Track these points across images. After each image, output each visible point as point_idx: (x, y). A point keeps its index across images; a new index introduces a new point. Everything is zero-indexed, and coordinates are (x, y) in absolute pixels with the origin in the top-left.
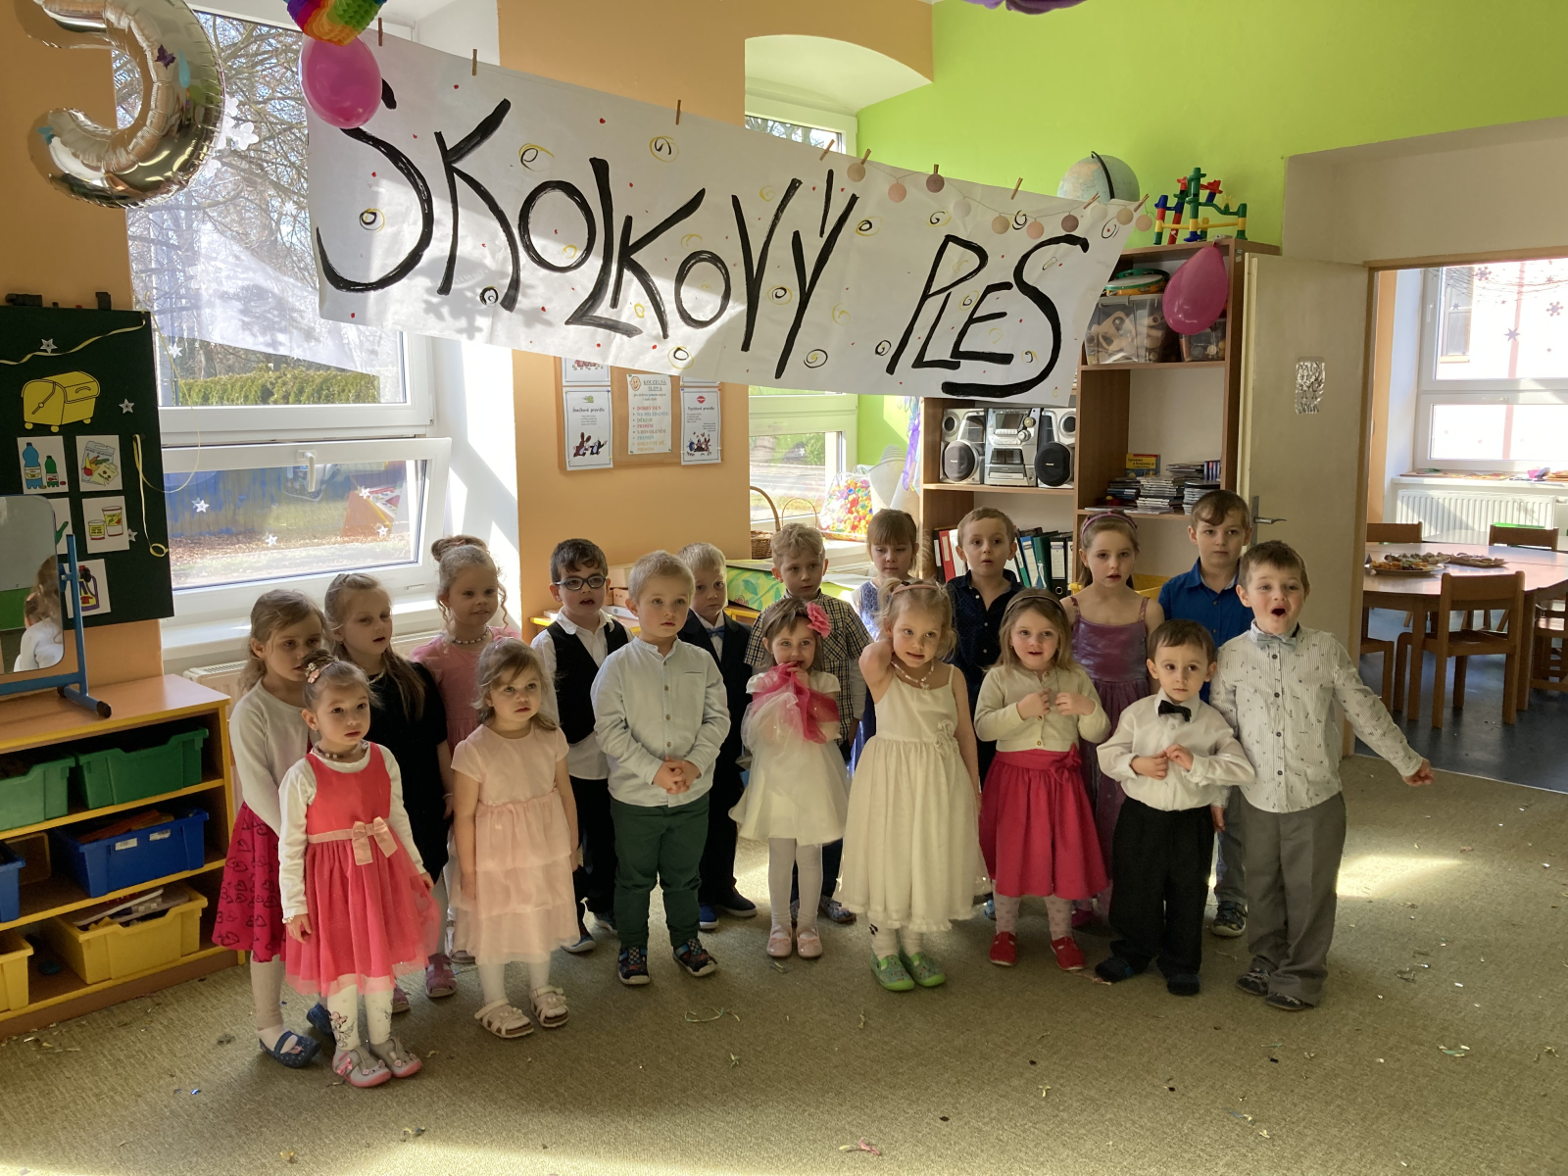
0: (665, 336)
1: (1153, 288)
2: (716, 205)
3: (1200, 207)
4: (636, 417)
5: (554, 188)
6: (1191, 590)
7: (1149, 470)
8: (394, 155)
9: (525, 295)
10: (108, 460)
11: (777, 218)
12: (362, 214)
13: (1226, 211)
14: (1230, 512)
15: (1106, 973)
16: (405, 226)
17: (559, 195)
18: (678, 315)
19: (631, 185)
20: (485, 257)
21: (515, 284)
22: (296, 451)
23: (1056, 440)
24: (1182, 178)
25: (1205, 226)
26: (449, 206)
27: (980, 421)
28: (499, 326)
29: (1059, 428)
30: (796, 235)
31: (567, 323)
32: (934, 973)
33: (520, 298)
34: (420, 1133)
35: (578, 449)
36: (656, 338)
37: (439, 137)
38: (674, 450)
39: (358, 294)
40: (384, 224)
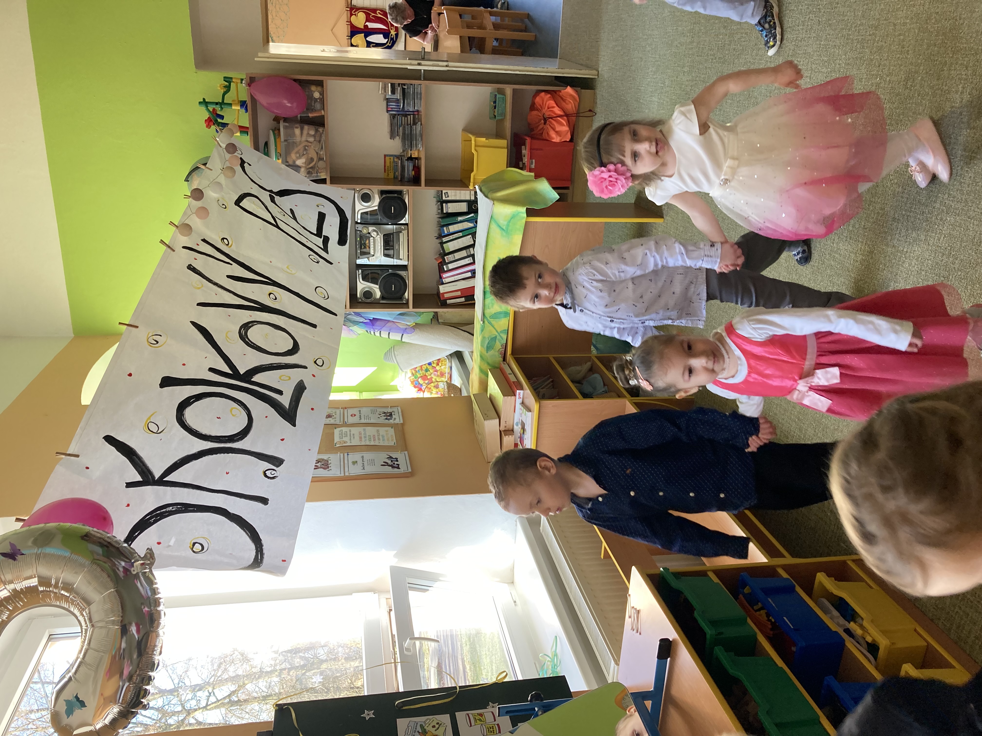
0: (305, 367)
3: (226, 102)
4: (368, 442)
5: (183, 415)
8: (143, 524)
10: (421, 726)
11: (216, 284)
12: (194, 552)
13: (228, 89)
17: (189, 414)
18: (289, 357)
19: (184, 365)
21: (261, 456)
23: (376, 208)
24: (207, 122)
25: (237, 100)
31: (294, 425)
33: (273, 454)
35: (393, 467)
36: (306, 373)
37: (129, 485)
38: (391, 426)
39: (265, 556)
40: (204, 538)
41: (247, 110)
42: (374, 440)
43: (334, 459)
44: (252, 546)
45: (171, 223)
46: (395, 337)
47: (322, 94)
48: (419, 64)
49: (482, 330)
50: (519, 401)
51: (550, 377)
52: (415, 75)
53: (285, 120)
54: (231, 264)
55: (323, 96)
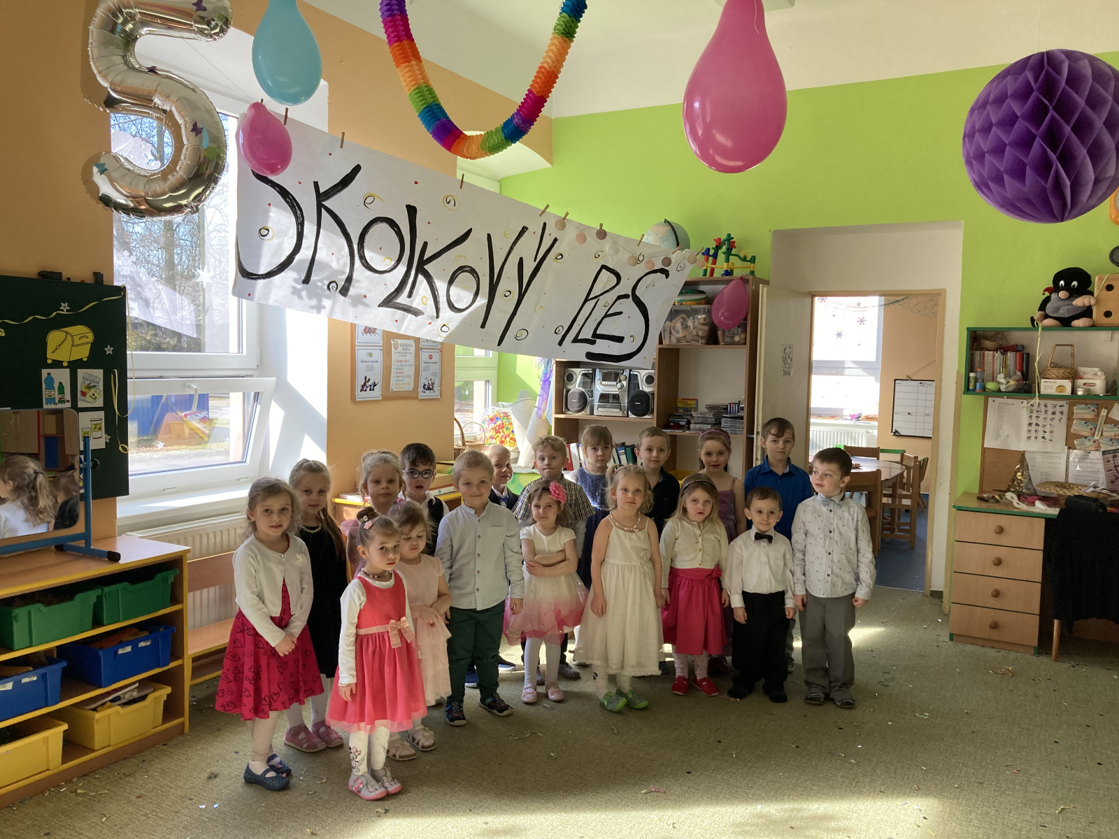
0: (438, 317)
1: (703, 302)
2: (478, 239)
3: (730, 257)
4: (395, 367)
5: (382, 222)
6: (764, 474)
7: (691, 408)
8: (284, 193)
9: (354, 287)
10: (95, 386)
11: (511, 248)
12: (261, 230)
13: (744, 259)
14: (787, 431)
15: (733, 694)
16: (286, 239)
17: (385, 226)
18: (446, 304)
19: (429, 223)
20: (333, 261)
21: (349, 280)
22: (185, 384)
23: (641, 389)
24: (716, 238)
25: (732, 267)
26: (316, 227)
27: (589, 378)
28: (337, 306)
29: (642, 381)
30: (521, 259)
31: (379, 306)
32: (644, 701)
33: (351, 289)
34: (387, 811)
35: (363, 386)
36: (432, 318)
37: (316, 185)
38: (416, 389)
39: (257, 281)
40: (273, 236)
41: (723, 275)
42: (397, 373)
43: (377, 339)
44: (264, 271)
45: (567, 214)
47: (738, 343)
52: (750, 430)
53: (710, 310)
54: (535, 261)
55: (735, 344)
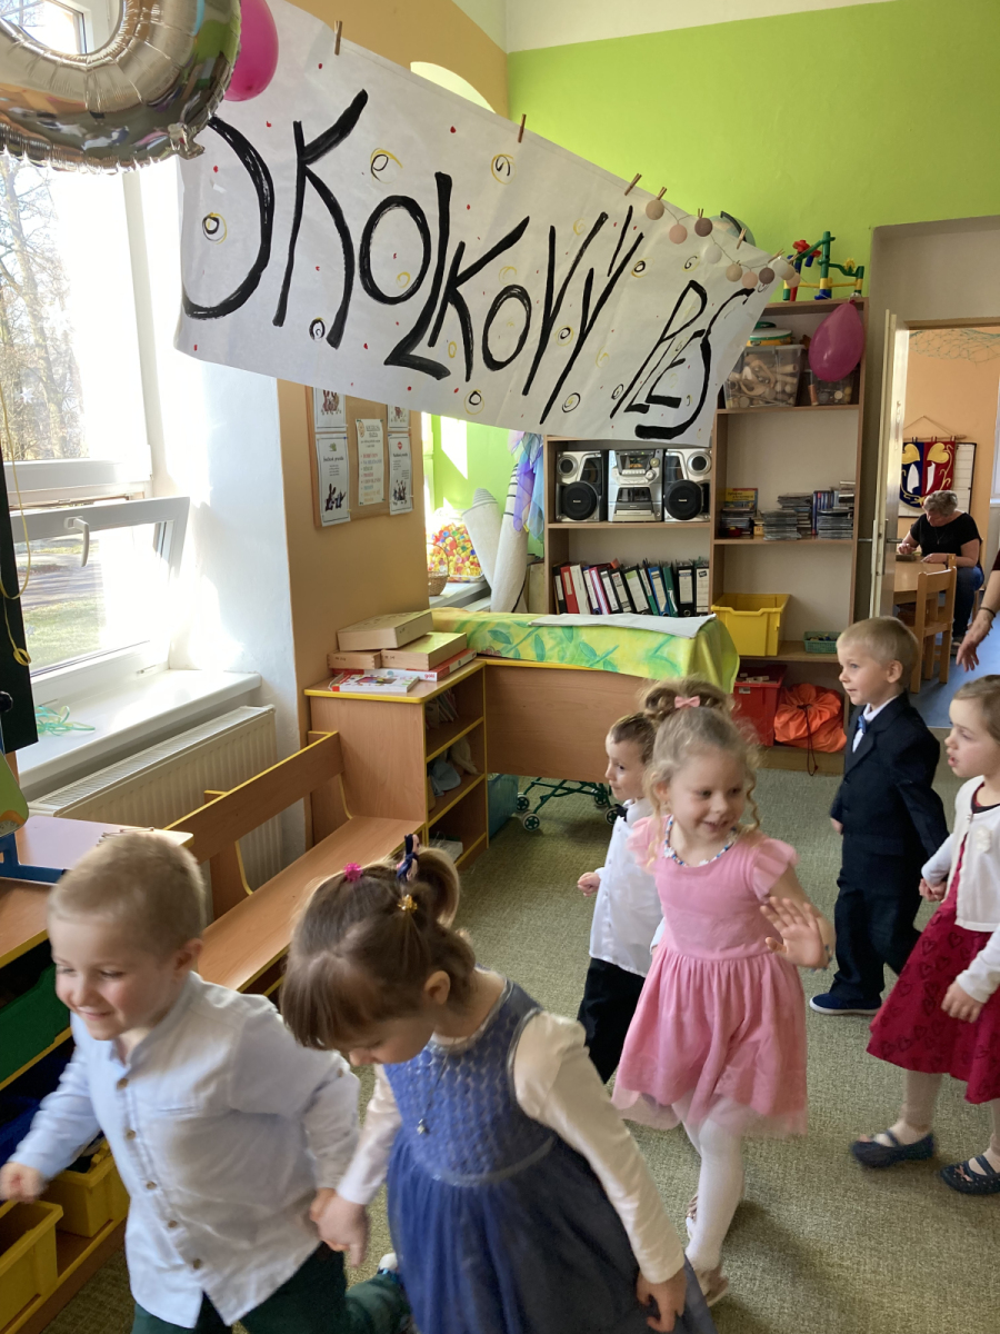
0: (468, 379)
1: (788, 340)
3: (830, 268)
4: (363, 466)
5: (398, 206)
8: (241, 145)
9: (349, 330)
11: (581, 253)
12: (205, 219)
13: (848, 272)
17: (399, 215)
18: (482, 356)
19: (469, 207)
21: (343, 315)
24: (798, 241)
25: (832, 285)
30: (591, 271)
31: (386, 363)
33: (345, 333)
35: (328, 501)
36: (460, 381)
37: (298, 127)
38: (386, 499)
39: (201, 321)
40: (225, 234)
41: (818, 298)
42: (365, 475)
43: (339, 418)
44: (215, 303)
45: (664, 191)
46: (510, 504)
47: (841, 402)
48: (879, 536)
49: (519, 624)
50: (422, 675)
51: (455, 717)
52: (865, 531)
53: (805, 352)
54: (608, 276)
55: (837, 404)
